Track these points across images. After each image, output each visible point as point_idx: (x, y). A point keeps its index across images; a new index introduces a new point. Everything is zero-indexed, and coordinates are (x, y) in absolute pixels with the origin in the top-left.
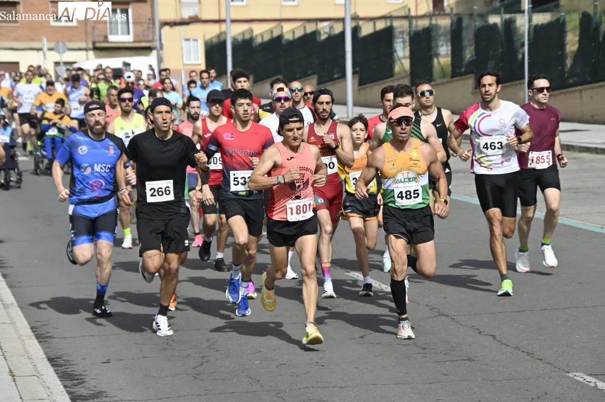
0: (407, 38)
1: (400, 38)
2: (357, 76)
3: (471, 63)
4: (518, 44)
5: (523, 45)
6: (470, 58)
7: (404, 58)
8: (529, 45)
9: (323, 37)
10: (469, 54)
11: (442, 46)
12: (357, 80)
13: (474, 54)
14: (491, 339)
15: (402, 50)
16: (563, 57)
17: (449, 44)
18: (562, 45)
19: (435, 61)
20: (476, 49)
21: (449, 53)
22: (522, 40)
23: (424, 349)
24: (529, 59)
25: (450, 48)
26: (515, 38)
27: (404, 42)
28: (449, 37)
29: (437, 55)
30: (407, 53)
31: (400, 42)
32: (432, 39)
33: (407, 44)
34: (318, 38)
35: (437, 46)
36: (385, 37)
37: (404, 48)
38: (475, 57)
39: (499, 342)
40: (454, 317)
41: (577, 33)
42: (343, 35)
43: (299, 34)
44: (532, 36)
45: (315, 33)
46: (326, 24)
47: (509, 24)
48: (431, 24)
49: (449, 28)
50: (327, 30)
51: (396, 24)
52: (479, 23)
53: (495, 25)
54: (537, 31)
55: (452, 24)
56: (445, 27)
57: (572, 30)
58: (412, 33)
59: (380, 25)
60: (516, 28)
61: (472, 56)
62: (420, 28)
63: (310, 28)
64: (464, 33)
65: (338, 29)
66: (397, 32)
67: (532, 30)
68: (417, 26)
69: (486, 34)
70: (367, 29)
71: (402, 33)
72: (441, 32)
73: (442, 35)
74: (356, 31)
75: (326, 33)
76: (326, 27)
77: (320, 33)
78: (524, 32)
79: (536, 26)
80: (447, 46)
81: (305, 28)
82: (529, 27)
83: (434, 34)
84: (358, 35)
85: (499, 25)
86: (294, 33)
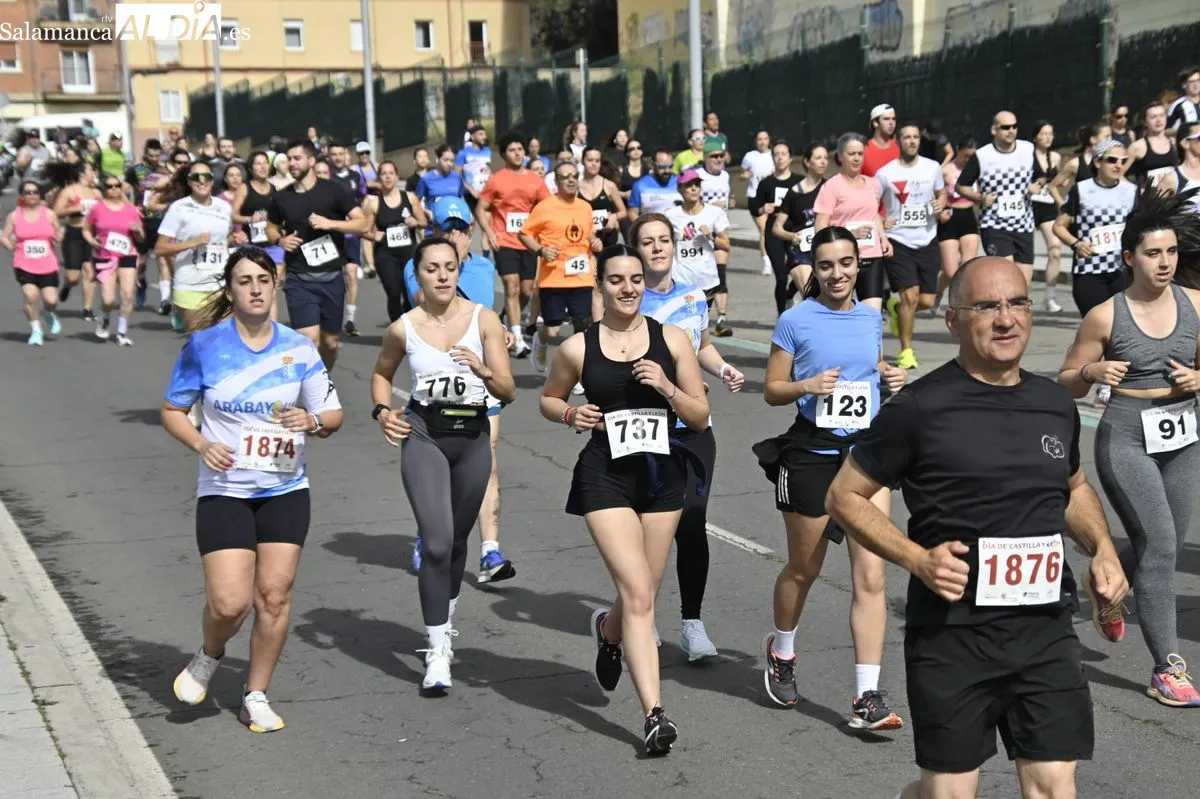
0: (441, 95)
1: (431, 94)
2: (382, 140)
4: (573, 106)
5: (579, 106)
6: (517, 120)
7: (439, 118)
8: (586, 106)
9: (338, 91)
10: (516, 115)
11: (483, 105)
12: (381, 145)
13: (521, 115)
15: (435, 110)
17: (492, 103)
18: (624, 107)
20: (525, 111)
21: (493, 113)
22: (577, 102)
25: (493, 108)
26: (570, 99)
27: (437, 100)
28: (491, 94)
30: (442, 113)
31: (432, 100)
32: (471, 97)
33: (442, 102)
34: (331, 95)
35: (477, 106)
36: (415, 93)
37: (437, 107)
38: (523, 120)
41: (641, 93)
42: (362, 89)
43: (308, 87)
44: (589, 96)
45: (327, 88)
46: (340, 76)
47: (562, 81)
48: (469, 79)
49: (491, 84)
50: (343, 83)
51: (427, 77)
52: (527, 79)
53: (545, 83)
54: (595, 91)
55: (495, 79)
56: (487, 82)
57: (635, 90)
58: (447, 89)
59: (408, 79)
60: (570, 86)
61: (520, 119)
62: (456, 83)
63: (322, 80)
64: (509, 91)
65: (356, 82)
66: (428, 88)
67: (589, 91)
68: (452, 81)
69: (535, 93)
70: (391, 83)
71: (435, 88)
72: (482, 88)
73: (483, 92)
74: (378, 85)
75: (341, 86)
76: (341, 79)
77: (333, 87)
78: (580, 91)
79: (594, 85)
80: (489, 105)
81: (314, 80)
82: (586, 85)
83: (474, 90)
84: (382, 90)
85: (551, 82)
86: (301, 85)
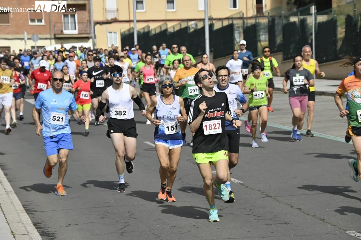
0: (242, 31)
1: (236, 30)
2: (212, 53)
3: (280, 45)
4: (308, 34)
5: (311, 34)
6: (279, 42)
8: (315, 34)
9: (192, 30)
10: (279, 40)
11: (262, 35)
12: (212, 56)
13: (282, 39)
14: (298, 210)
15: (238, 38)
16: (335, 41)
17: (267, 34)
18: (335, 34)
19: (259, 43)
20: (284, 37)
21: (267, 39)
22: (311, 32)
23: (258, 217)
24: (315, 43)
25: (267, 36)
26: (307, 31)
27: (240, 33)
28: (267, 30)
29: (260, 41)
31: (237, 33)
32: (257, 31)
33: (242, 34)
34: (188, 31)
35: (260, 36)
36: (229, 30)
37: (240, 37)
38: (283, 42)
39: (303, 212)
40: (275, 198)
41: (344, 27)
42: (203, 28)
43: (177, 28)
44: (317, 29)
45: (187, 28)
46: (193, 22)
47: (303, 22)
48: (256, 22)
49: (267, 24)
50: (194, 26)
51: (235, 22)
52: (284, 22)
53: (295, 22)
54: (320, 26)
55: (269, 22)
56: (264, 24)
57: (341, 25)
58: (244, 28)
59: (226, 23)
60: (307, 24)
61: (281, 41)
62: (248, 25)
63: (184, 25)
64: (276, 27)
65: (200, 25)
66: (235, 27)
67: (317, 26)
68: (247, 24)
69: (289, 28)
70: (217, 26)
71: (239, 27)
72: (262, 27)
73: (263, 29)
74: (211, 26)
75: (193, 28)
76: (193, 24)
77: (190, 29)
78: (312, 27)
79: (319, 23)
80: (265, 35)
81: (181, 25)
82: (315, 23)
83: (258, 28)
84: (213, 29)
85: (297, 23)
86: (174, 28)
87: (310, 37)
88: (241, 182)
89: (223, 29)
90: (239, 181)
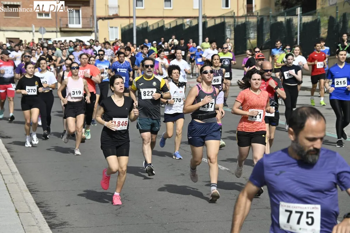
0: (232, 28)
1: (228, 28)
3: (267, 43)
4: (294, 34)
5: (297, 34)
6: (267, 40)
8: (300, 33)
9: (187, 27)
10: (267, 38)
11: (252, 33)
13: (269, 38)
15: (229, 35)
17: (256, 32)
18: (318, 33)
19: (248, 41)
20: (271, 36)
21: (256, 37)
22: (296, 31)
24: (300, 42)
25: (256, 35)
26: (292, 30)
27: (231, 31)
28: (256, 29)
29: (249, 38)
30: (233, 37)
31: (228, 31)
32: (247, 30)
33: (233, 32)
34: (184, 28)
35: (249, 34)
36: (221, 28)
37: (231, 34)
38: (270, 40)
41: (327, 27)
42: (197, 25)
43: (173, 25)
44: (302, 29)
45: (182, 25)
46: (188, 20)
47: (289, 22)
48: (246, 21)
49: (256, 24)
50: (189, 23)
51: (227, 20)
52: (272, 21)
53: (281, 22)
54: (305, 26)
55: (258, 21)
56: (253, 23)
57: (324, 26)
58: (236, 26)
59: (218, 21)
60: (293, 24)
62: (239, 23)
63: (180, 22)
64: (264, 26)
65: (195, 23)
66: (227, 25)
67: (302, 26)
68: (238, 22)
69: (276, 27)
70: (210, 23)
71: (230, 25)
73: (252, 27)
74: (204, 24)
75: (187, 25)
76: (188, 22)
77: (185, 25)
78: (297, 27)
79: (304, 23)
80: (254, 33)
81: (177, 22)
82: (300, 23)
83: (247, 26)
84: (206, 26)
85: (284, 22)
86: (170, 24)
87: (295, 37)
88: (228, 169)
89: (216, 27)
90: (226, 168)
